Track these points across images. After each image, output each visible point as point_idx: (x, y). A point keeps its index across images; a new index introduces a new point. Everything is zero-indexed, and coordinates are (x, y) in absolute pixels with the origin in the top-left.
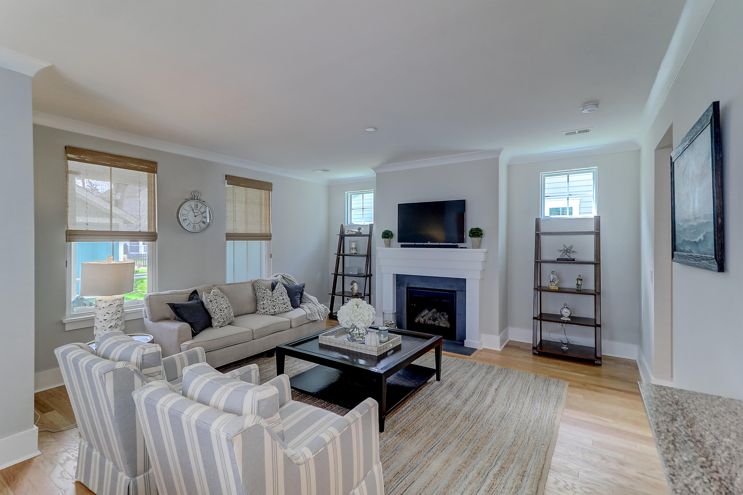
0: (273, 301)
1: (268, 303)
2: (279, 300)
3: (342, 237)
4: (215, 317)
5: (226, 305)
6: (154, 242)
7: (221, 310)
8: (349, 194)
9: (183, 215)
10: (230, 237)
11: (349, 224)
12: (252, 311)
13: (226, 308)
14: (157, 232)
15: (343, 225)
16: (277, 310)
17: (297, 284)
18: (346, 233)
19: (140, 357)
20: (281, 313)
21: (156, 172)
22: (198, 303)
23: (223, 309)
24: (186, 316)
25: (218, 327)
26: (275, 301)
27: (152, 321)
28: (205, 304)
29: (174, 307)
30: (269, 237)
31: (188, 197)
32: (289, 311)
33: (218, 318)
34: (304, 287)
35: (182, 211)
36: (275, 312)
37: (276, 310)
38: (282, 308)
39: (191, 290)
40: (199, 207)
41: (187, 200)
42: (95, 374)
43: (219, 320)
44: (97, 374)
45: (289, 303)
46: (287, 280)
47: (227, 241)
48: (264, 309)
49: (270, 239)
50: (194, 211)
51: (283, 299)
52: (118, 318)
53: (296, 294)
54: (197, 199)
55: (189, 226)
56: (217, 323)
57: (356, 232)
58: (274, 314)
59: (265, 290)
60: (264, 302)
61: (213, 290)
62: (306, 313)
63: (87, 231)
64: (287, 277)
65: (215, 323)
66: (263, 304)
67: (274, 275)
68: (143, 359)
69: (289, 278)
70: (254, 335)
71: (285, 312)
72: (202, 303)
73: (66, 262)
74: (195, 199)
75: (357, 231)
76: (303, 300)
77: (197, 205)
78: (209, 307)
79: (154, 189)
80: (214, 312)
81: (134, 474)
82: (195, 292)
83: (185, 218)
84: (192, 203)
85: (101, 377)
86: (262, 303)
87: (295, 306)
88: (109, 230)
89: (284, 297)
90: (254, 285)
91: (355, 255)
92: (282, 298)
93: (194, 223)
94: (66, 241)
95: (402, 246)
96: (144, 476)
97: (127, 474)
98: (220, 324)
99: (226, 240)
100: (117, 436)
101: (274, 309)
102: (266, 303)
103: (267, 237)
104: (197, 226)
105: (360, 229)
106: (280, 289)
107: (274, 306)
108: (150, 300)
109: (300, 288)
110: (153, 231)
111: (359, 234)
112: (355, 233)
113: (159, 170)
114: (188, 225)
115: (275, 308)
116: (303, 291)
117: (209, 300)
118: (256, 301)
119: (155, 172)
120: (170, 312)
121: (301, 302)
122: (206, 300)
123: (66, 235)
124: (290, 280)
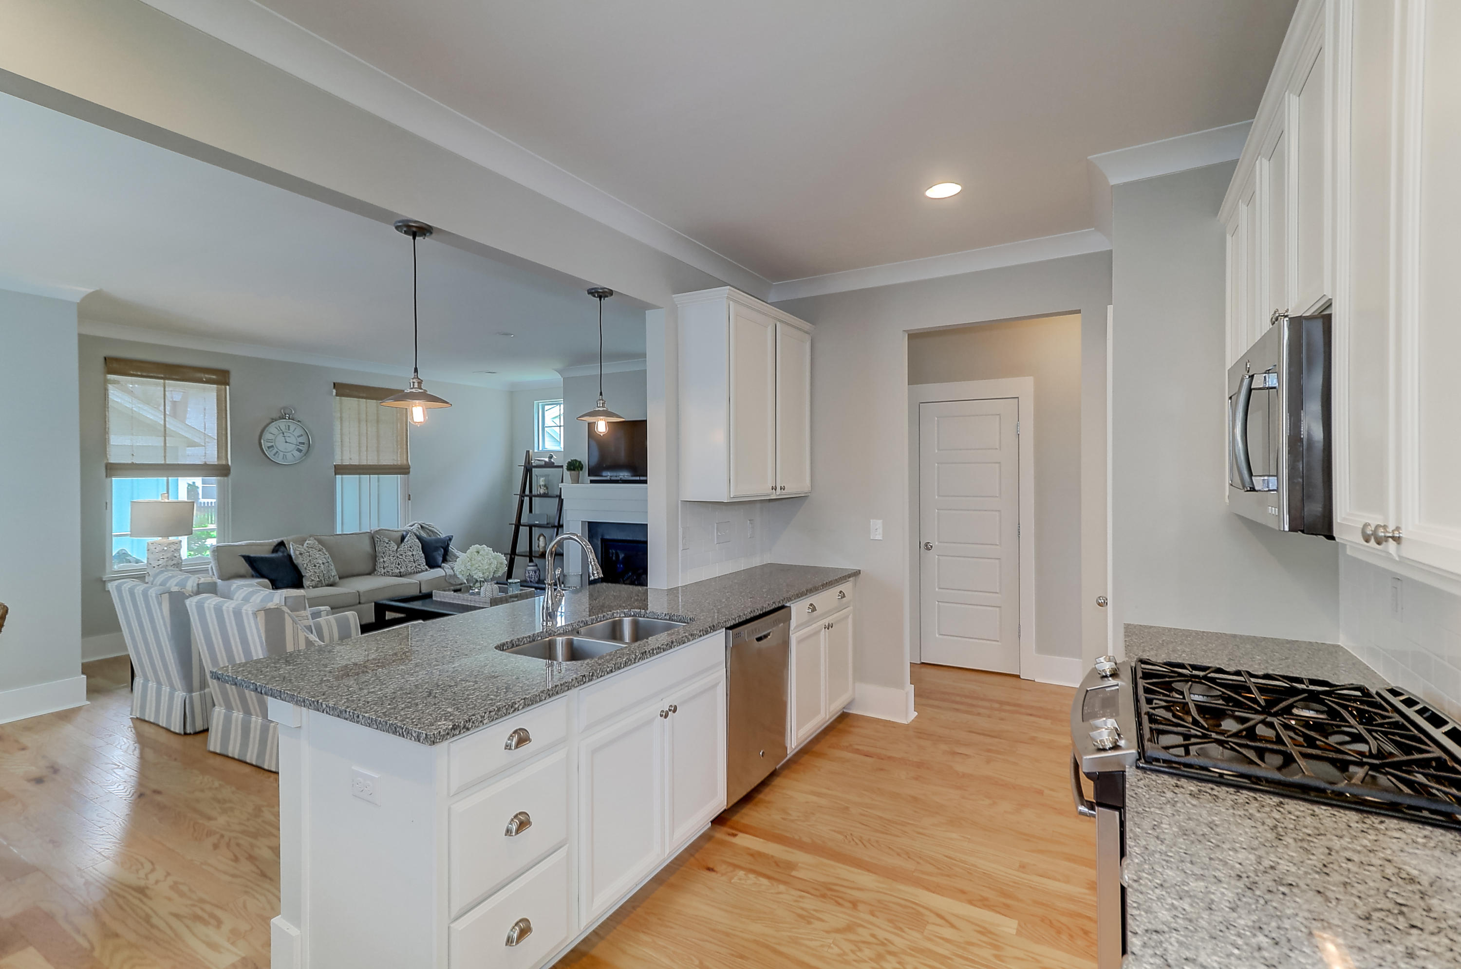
0: (398, 557)
1: (390, 560)
2: (406, 556)
3: (528, 470)
4: (307, 575)
5: (324, 560)
6: (226, 478)
7: (315, 566)
8: (540, 404)
9: (268, 441)
10: (340, 470)
11: (540, 449)
12: (367, 572)
13: (323, 563)
14: (230, 463)
15: (529, 451)
16: (404, 569)
17: (443, 536)
18: (534, 463)
19: (195, 585)
20: (411, 574)
21: (228, 384)
22: (284, 556)
23: (318, 565)
24: (265, 570)
25: (311, 588)
26: (401, 557)
27: (222, 580)
28: (293, 557)
29: (250, 560)
30: (407, 470)
31: (275, 415)
32: (422, 571)
33: (311, 575)
34: (450, 540)
35: (267, 436)
36: (400, 572)
37: (401, 570)
38: (411, 567)
39: (276, 540)
40: (292, 429)
41: (273, 420)
42: (151, 596)
43: (313, 578)
44: (154, 595)
45: (423, 561)
46: (428, 531)
47: (337, 476)
48: (384, 569)
49: (408, 473)
50: (285, 435)
51: (413, 555)
52: (174, 564)
53: (436, 549)
54: (289, 419)
55: (277, 455)
56: (309, 583)
57: (545, 462)
58: (401, 575)
59: (387, 543)
60: (385, 559)
61: (307, 542)
62: (446, 573)
63: (133, 464)
64: (427, 526)
65: (306, 583)
66: (384, 561)
67: (409, 524)
68: (198, 587)
69: (430, 528)
70: (361, 598)
71: (417, 573)
72: (290, 556)
73: (105, 504)
74: (286, 419)
75: (547, 460)
76: (448, 558)
77: (289, 426)
78: (299, 561)
79: (226, 407)
80: (306, 569)
81: (190, 690)
82: (282, 544)
83: (270, 444)
84: (282, 424)
85: (157, 597)
86: (382, 560)
87: (432, 564)
88: (163, 462)
89: (414, 553)
90: (373, 538)
91: (545, 496)
92: (411, 553)
93: (284, 451)
94: (106, 477)
95: (592, 482)
96: (200, 694)
97: (184, 691)
98: (313, 583)
99: (335, 474)
100: (173, 653)
101: (399, 568)
102: (386, 560)
103: (403, 470)
104: (289, 456)
105: (551, 457)
106: (412, 541)
107: (399, 564)
108: (218, 551)
109: (445, 542)
110: (224, 463)
111: (550, 465)
112: (543, 463)
113: (232, 381)
114: (274, 455)
115: (401, 567)
116: (448, 545)
117: (298, 553)
118: (374, 558)
119: (226, 383)
120: (245, 567)
121: (445, 560)
122: (294, 552)
123: (106, 469)
124: (432, 531)
